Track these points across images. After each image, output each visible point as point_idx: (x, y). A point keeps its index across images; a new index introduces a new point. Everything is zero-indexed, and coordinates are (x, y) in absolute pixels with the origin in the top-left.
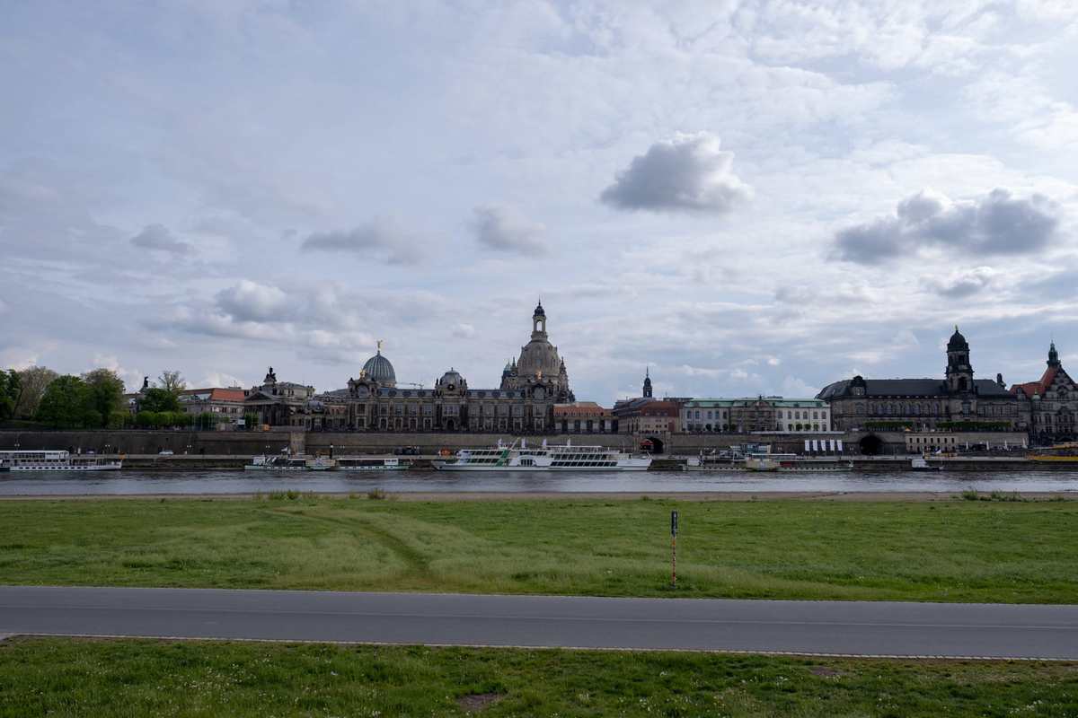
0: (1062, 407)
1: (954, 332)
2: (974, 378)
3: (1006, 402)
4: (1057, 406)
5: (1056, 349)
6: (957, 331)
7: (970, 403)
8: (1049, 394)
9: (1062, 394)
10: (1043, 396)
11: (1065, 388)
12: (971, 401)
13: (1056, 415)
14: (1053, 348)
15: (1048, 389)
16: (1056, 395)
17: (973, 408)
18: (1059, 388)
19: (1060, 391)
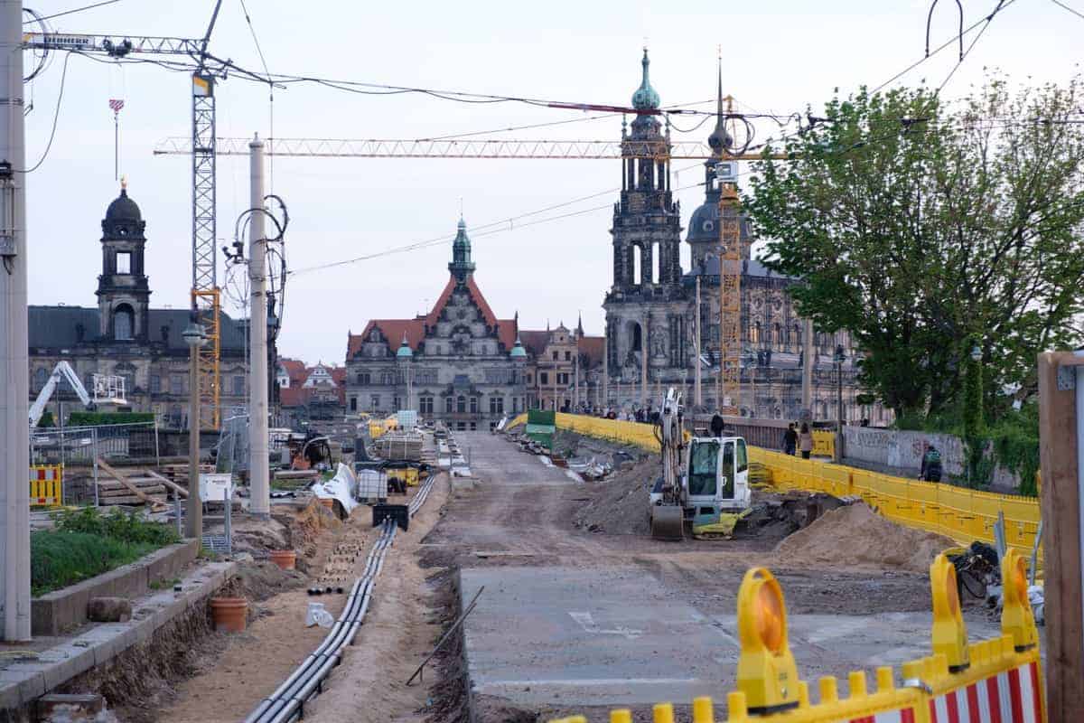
0: (458, 377)
1: (117, 195)
2: (152, 306)
3: (233, 366)
4: (446, 374)
5: (468, 234)
6: (124, 192)
7: (134, 368)
8: (431, 345)
9: (458, 345)
10: (420, 349)
11: (467, 330)
12: (135, 363)
13: (443, 395)
14: (461, 234)
15: (431, 332)
16: (446, 346)
17: (141, 379)
18: (456, 330)
19: (456, 337)
